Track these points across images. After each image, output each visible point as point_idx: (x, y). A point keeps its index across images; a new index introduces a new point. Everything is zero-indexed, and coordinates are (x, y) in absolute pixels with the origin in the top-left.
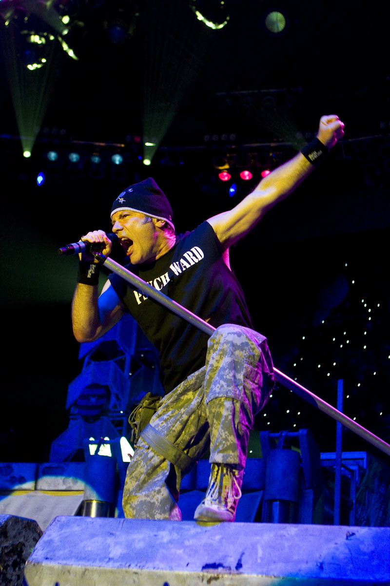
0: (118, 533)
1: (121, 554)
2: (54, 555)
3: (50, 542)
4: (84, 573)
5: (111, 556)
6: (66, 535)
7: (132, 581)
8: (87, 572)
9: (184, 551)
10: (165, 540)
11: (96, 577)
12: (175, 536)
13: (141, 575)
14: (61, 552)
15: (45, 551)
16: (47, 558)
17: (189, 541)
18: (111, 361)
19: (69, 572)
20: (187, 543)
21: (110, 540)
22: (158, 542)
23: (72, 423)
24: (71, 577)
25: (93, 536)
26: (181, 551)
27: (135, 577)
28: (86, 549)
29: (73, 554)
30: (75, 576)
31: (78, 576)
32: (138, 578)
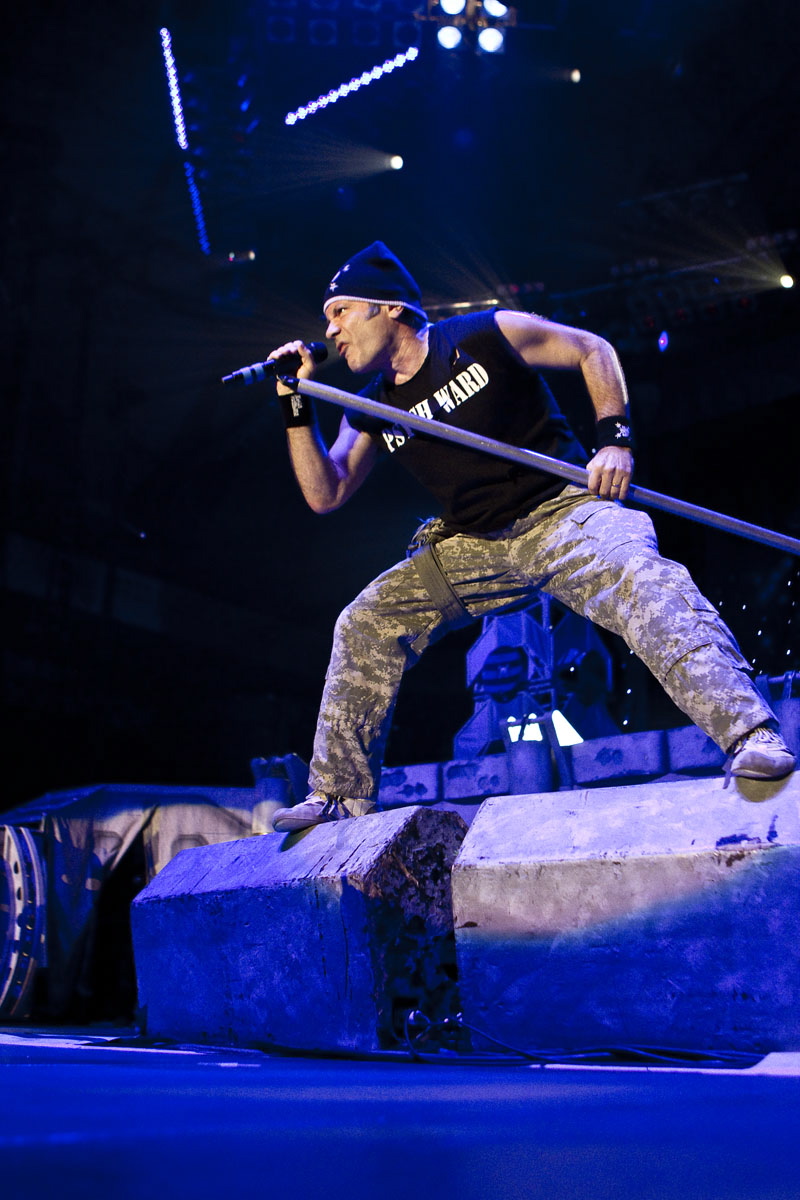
0: (580, 811)
1: (590, 839)
2: (492, 852)
3: (482, 835)
4: (539, 872)
5: (576, 844)
6: (504, 822)
7: (612, 877)
8: (543, 871)
9: (685, 824)
10: (653, 812)
11: (557, 876)
12: (668, 805)
13: (625, 865)
14: (502, 847)
15: (478, 848)
16: (482, 858)
17: (689, 809)
18: (522, 612)
19: (517, 873)
20: (686, 812)
21: (571, 822)
22: (643, 816)
23: (478, 706)
24: (522, 879)
25: (544, 819)
26: (680, 825)
27: (616, 869)
28: (538, 839)
29: (519, 848)
30: (527, 878)
31: (531, 878)
32: (621, 871)
